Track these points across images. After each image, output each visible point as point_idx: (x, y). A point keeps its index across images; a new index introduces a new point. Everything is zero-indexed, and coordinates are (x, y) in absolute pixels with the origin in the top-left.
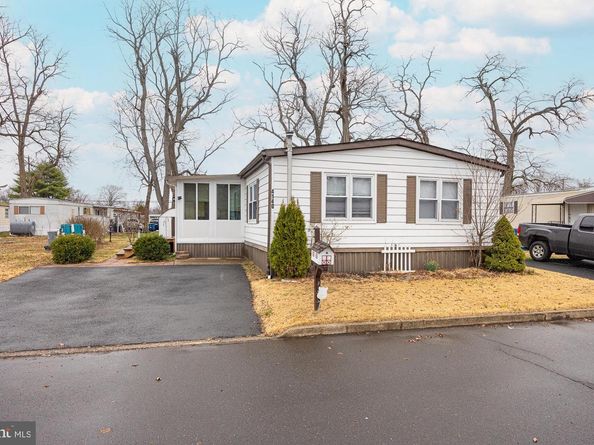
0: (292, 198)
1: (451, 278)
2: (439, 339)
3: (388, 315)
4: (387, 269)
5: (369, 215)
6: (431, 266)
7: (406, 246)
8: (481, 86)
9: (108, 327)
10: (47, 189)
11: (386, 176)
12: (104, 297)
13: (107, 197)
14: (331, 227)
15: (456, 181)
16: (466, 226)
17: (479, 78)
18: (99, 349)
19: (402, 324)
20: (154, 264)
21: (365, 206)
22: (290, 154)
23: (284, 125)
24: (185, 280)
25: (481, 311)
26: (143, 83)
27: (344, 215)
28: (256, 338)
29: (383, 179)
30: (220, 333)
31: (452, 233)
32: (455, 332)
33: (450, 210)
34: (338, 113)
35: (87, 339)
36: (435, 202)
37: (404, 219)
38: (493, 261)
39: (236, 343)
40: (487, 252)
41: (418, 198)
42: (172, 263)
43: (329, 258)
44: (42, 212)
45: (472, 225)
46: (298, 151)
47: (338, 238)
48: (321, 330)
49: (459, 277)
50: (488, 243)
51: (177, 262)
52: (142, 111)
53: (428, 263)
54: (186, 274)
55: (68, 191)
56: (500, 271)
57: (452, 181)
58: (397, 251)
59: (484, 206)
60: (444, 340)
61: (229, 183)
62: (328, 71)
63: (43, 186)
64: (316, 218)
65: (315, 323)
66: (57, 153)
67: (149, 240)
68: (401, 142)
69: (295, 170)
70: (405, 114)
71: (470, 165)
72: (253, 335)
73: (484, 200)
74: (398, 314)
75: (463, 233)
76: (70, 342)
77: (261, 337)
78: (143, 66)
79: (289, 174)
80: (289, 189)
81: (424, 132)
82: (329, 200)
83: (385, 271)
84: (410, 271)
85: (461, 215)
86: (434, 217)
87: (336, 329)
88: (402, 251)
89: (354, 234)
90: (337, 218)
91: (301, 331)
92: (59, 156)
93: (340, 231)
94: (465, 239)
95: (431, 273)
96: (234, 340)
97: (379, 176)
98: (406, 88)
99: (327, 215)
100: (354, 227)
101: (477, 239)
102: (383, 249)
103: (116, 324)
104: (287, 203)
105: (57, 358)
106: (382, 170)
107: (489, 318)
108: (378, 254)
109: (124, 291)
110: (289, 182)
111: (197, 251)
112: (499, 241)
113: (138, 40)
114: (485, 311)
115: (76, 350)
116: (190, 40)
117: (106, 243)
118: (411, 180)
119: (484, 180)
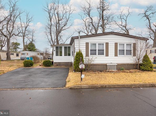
0: (79, 50)
1: (128, 72)
2: (116, 91)
3: (102, 83)
4: (109, 70)
5: (103, 54)
6: (122, 69)
7: (114, 63)
8: (146, 16)
9: (27, 83)
10: (31, 49)
11: (108, 43)
12: (30, 76)
13: (45, 51)
14: (92, 58)
15: (130, 44)
16: (134, 57)
17: (145, 14)
18: (22, 89)
19: (106, 86)
20: (48, 67)
21: (102, 52)
22: (79, 38)
23: (87, 30)
24: (52, 72)
25: (133, 83)
26: (51, 22)
27: (96, 54)
28: (63, 88)
29: (107, 44)
30: (54, 86)
31: (129, 59)
32: (123, 89)
33: (129, 52)
34: (101, 26)
35: (20, 86)
36: (124, 50)
37: (114, 55)
38: (142, 67)
39: (57, 89)
40: (141, 65)
41: (118, 49)
42: (52, 67)
43: (83, 66)
44: (28, 55)
45: (136, 57)
46: (82, 37)
47: (93, 61)
48: (81, 87)
49: (130, 72)
50: (141, 62)
51: (53, 67)
52: (50, 29)
53: (121, 68)
54: (53, 70)
55: (36, 49)
56: (145, 71)
57: (129, 44)
58: (112, 64)
59: (139, 51)
60: (118, 91)
61: (67, 46)
62: (99, 15)
63: (30, 48)
64: (87, 55)
65: (80, 85)
66: (32, 40)
67: (46, 61)
68: (113, 33)
69: (81, 42)
70: (121, 25)
71: (135, 39)
72: (62, 87)
73: (140, 49)
74: (105, 83)
75: (133, 59)
76: (16, 87)
77: (64, 88)
78: (51, 17)
79: (79, 43)
80: (79, 47)
81: (127, 30)
82: (91, 50)
83: (108, 70)
84: (116, 70)
85: (132, 54)
86: (124, 54)
87: (86, 86)
88: (113, 64)
89: (98, 60)
90: (93, 55)
91: (75, 87)
92: (32, 41)
93: (94, 59)
94: (133, 61)
95: (122, 71)
96: (57, 88)
97: (106, 43)
98: (122, 18)
99: (91, 54)
100: (98, 58)
101: (137, 61)
102: (107, 64)
103: (29, 83)
104: (78, 51)
105: (11, 91)
106: (107, 41)
107: (135, 85)
108: (106, 65)
109: (36, 74)
110: (79, 45)
111: (59, 64)
112: (144, 62)
113: (50, 11)
114: (134, 83)
115: (17, 89)
116: (63, 10)
117: (40, 62)
118: (116, 44)
119: (139, 43)
